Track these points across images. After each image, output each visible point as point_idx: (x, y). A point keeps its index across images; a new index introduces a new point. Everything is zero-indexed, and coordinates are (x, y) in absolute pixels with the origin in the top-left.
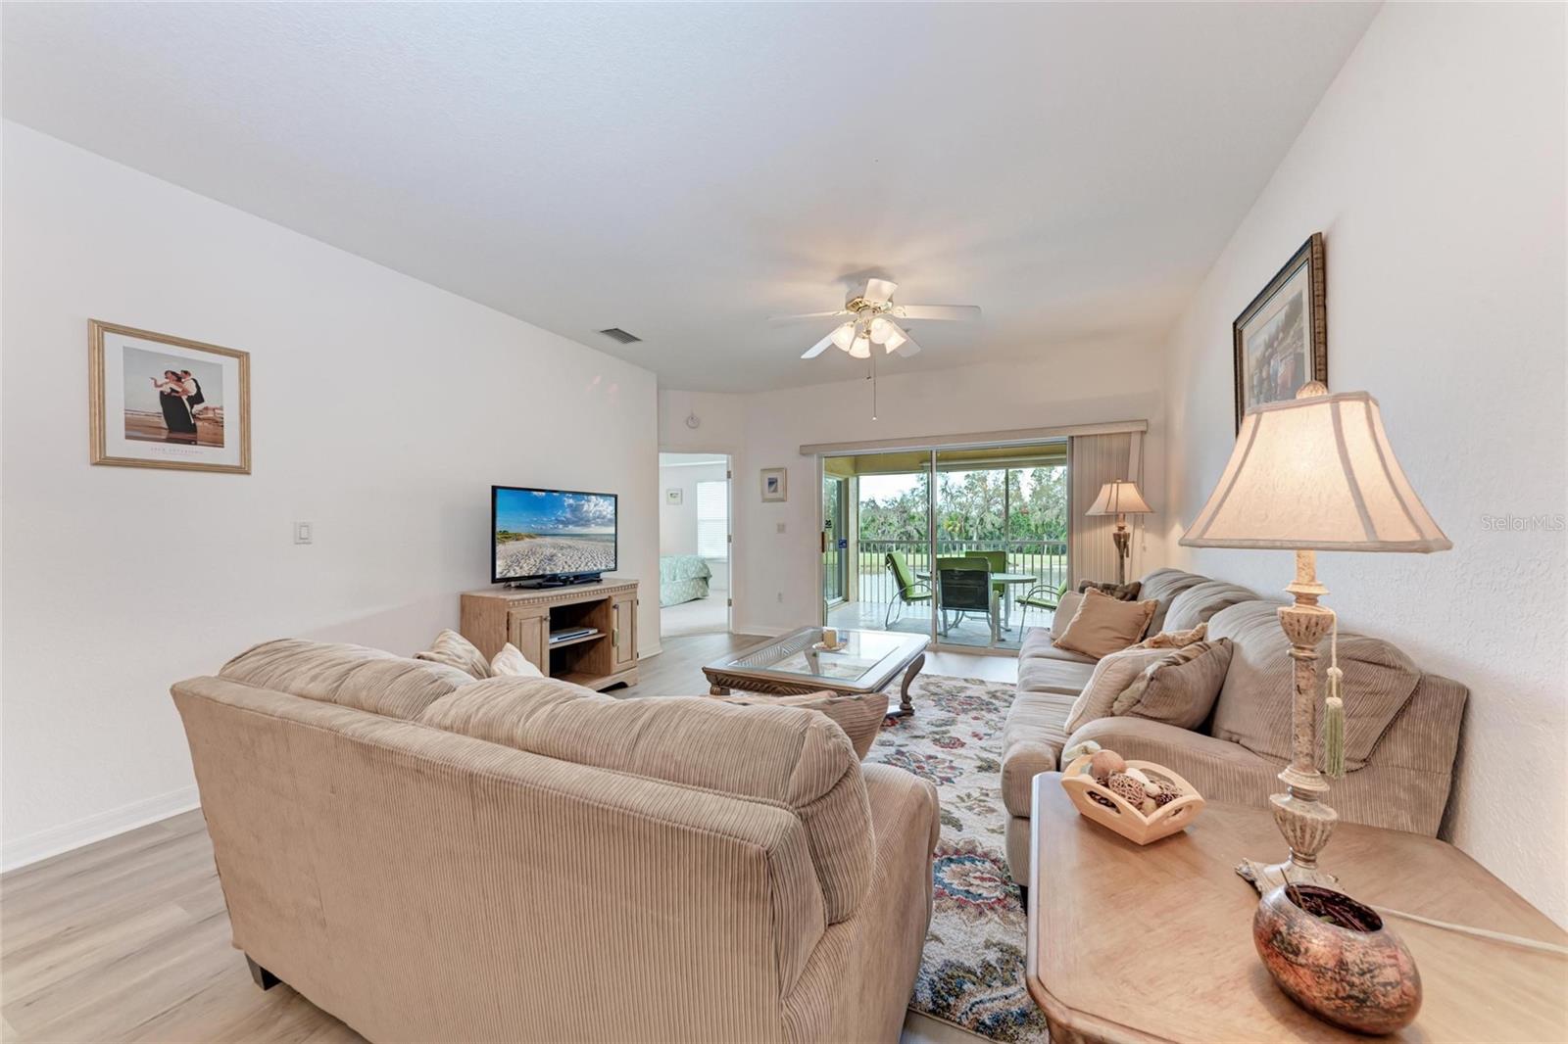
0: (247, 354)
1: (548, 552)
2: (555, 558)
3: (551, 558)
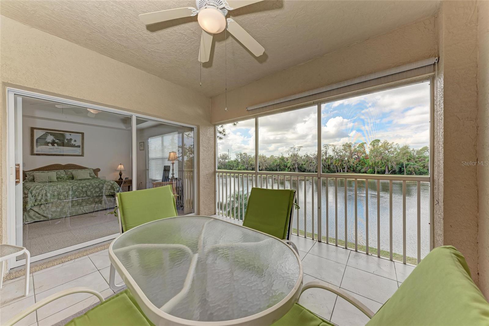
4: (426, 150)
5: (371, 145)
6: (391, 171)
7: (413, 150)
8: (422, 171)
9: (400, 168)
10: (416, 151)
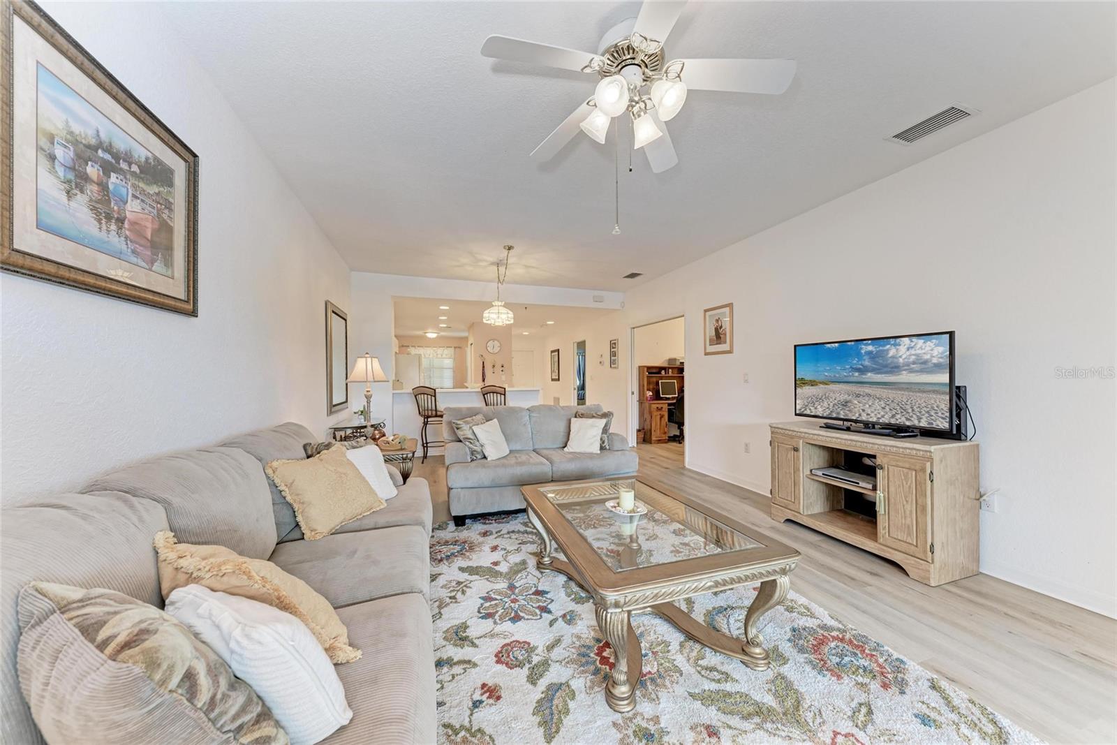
0: (732, 304)
1: (844, 397)
2: (849, 404)
3: (845, 404)
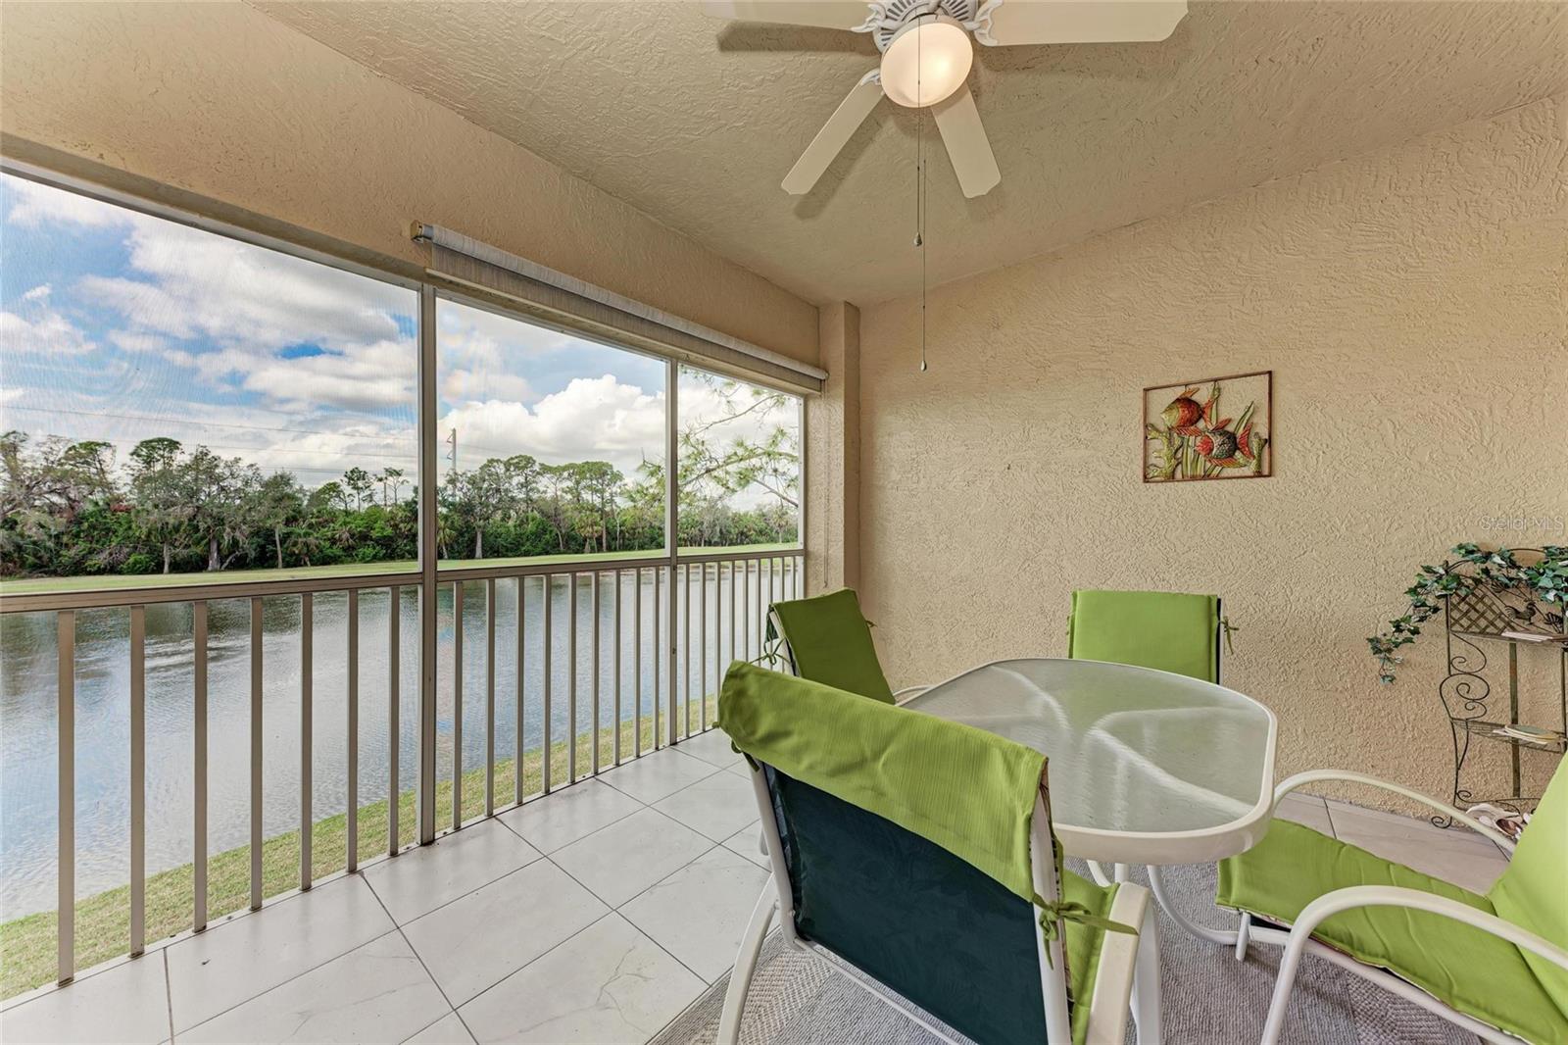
4: (334, 494)
5: (139, 456)
6: (231, 558)
7: (301, 490)
8: (329, 552)
9: (262, 547)
10: (308, 493)
